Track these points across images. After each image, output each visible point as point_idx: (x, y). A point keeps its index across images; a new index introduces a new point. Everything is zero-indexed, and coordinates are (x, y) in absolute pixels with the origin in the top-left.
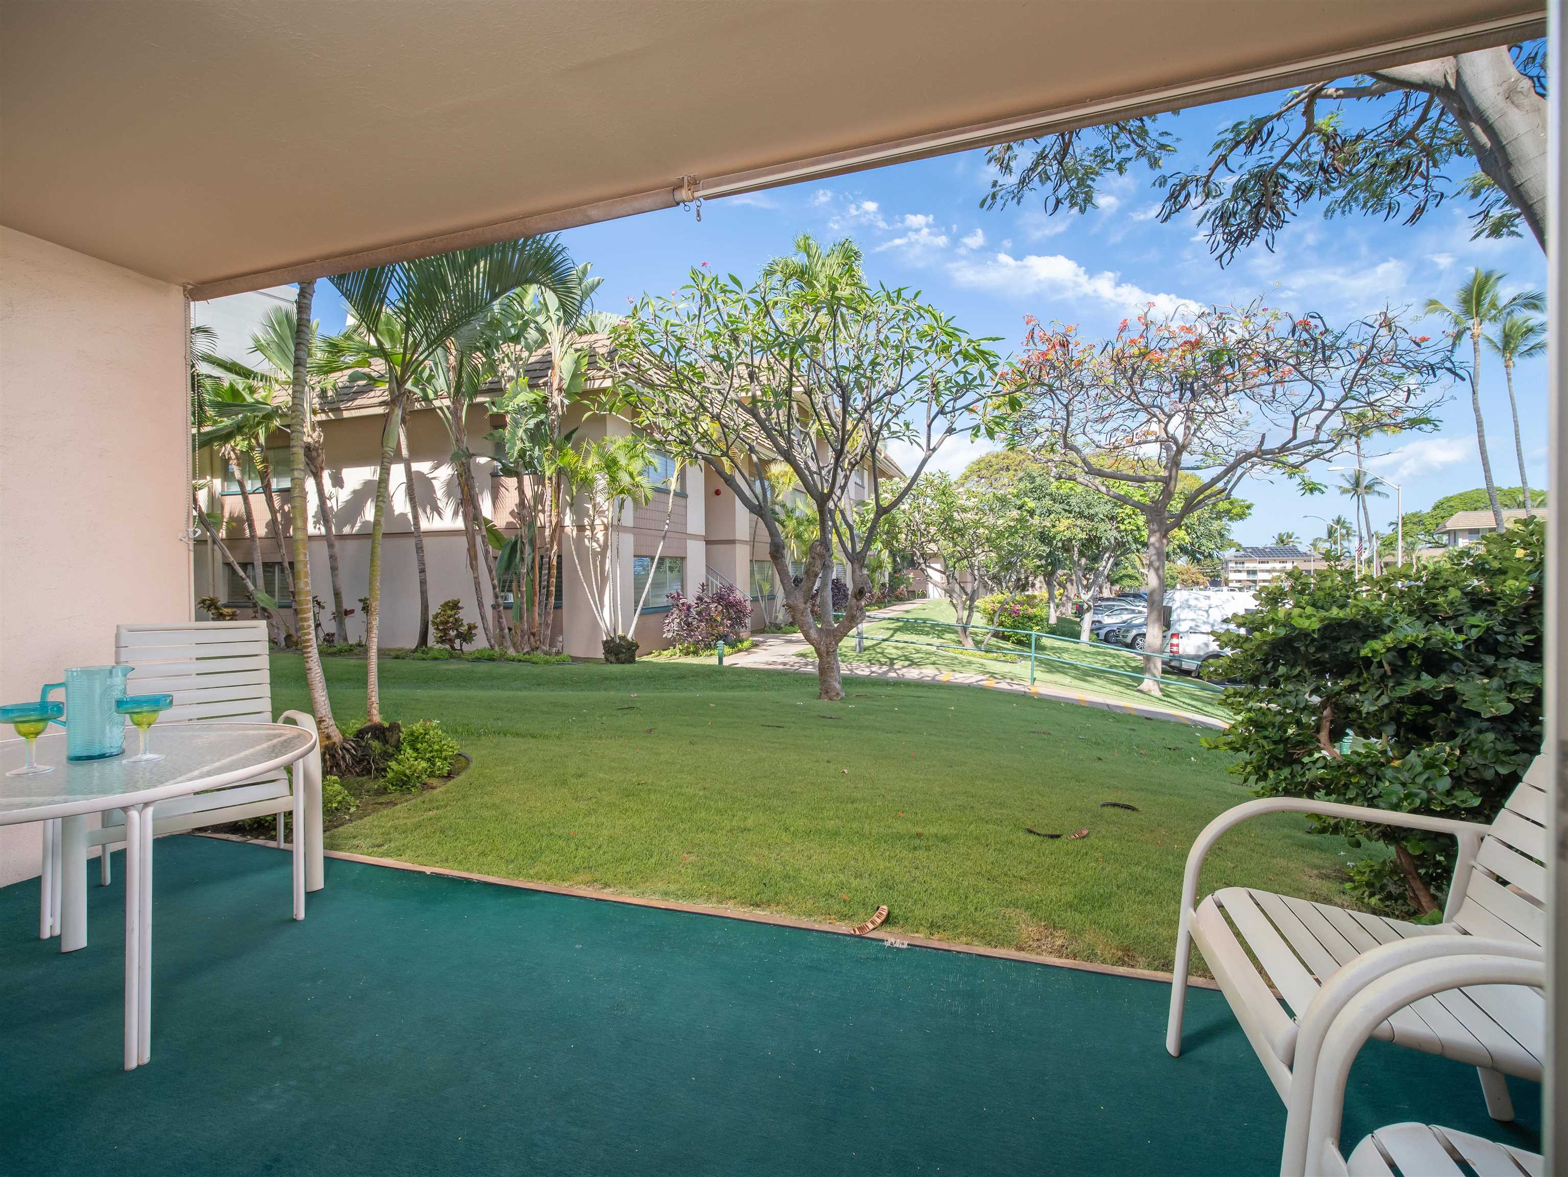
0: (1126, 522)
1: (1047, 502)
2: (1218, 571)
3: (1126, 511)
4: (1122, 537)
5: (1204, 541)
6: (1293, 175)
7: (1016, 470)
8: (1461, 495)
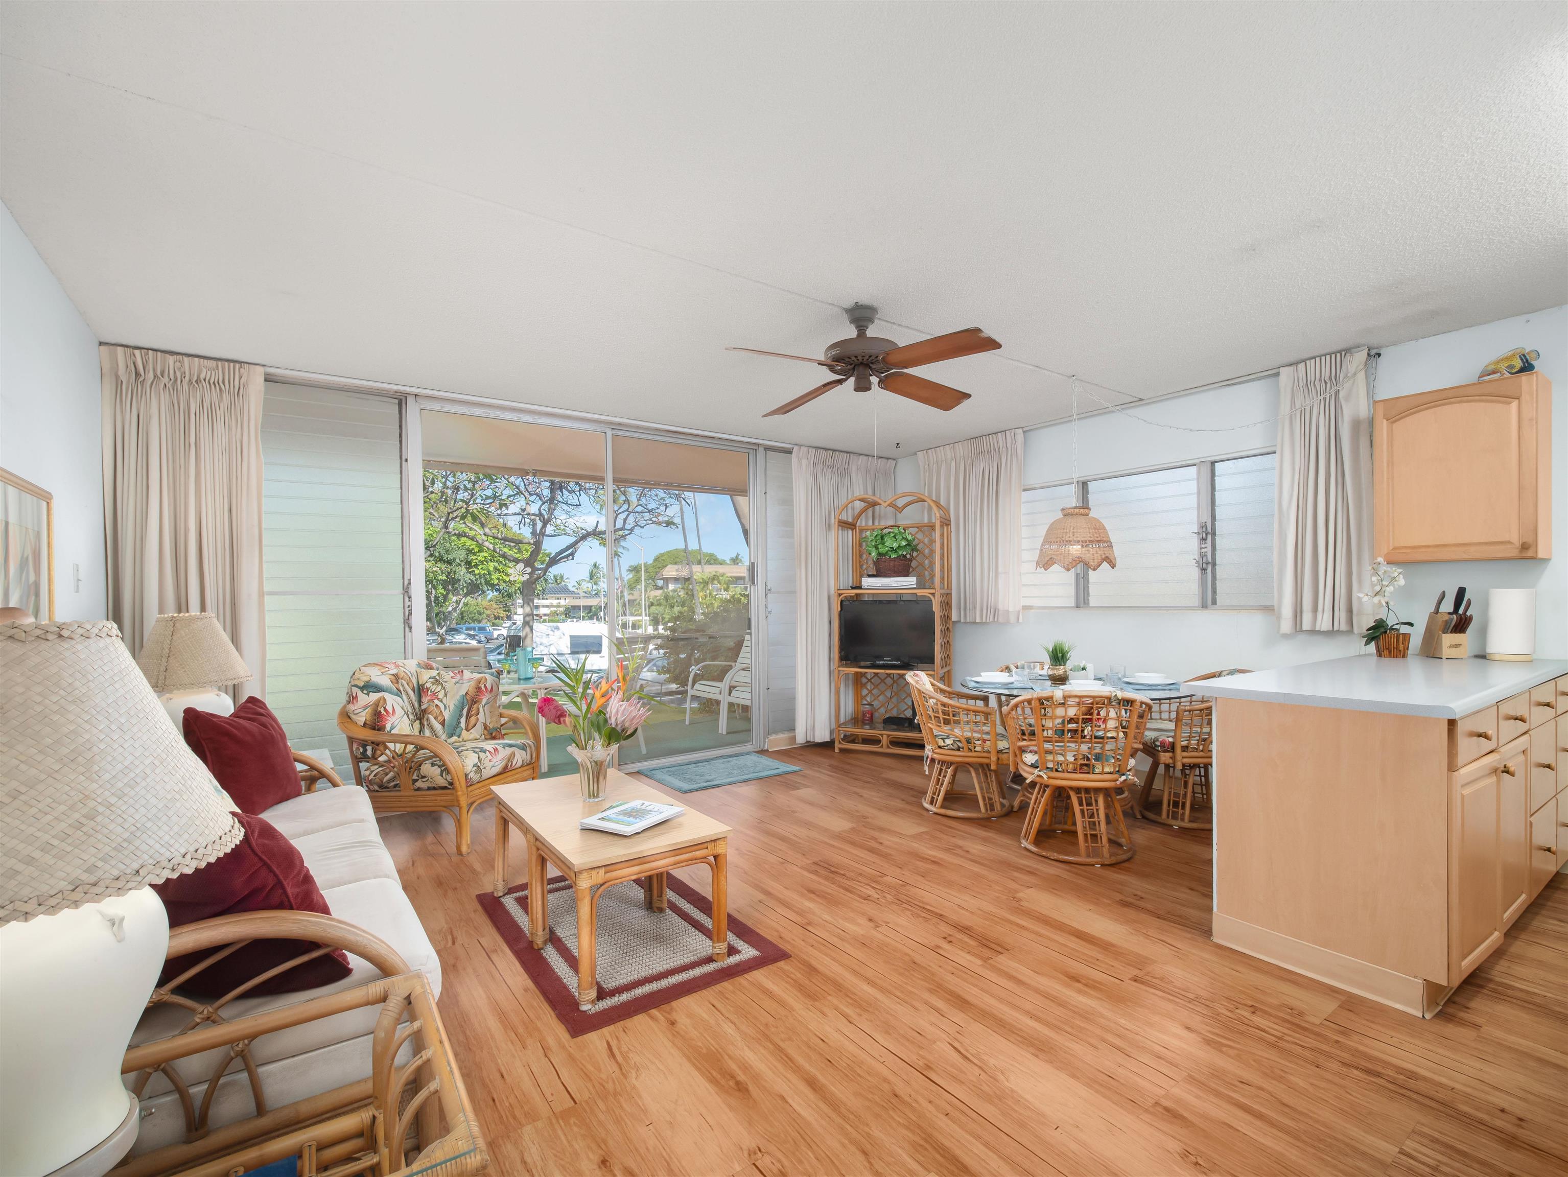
4: (477, 580)
8: (668, 552)
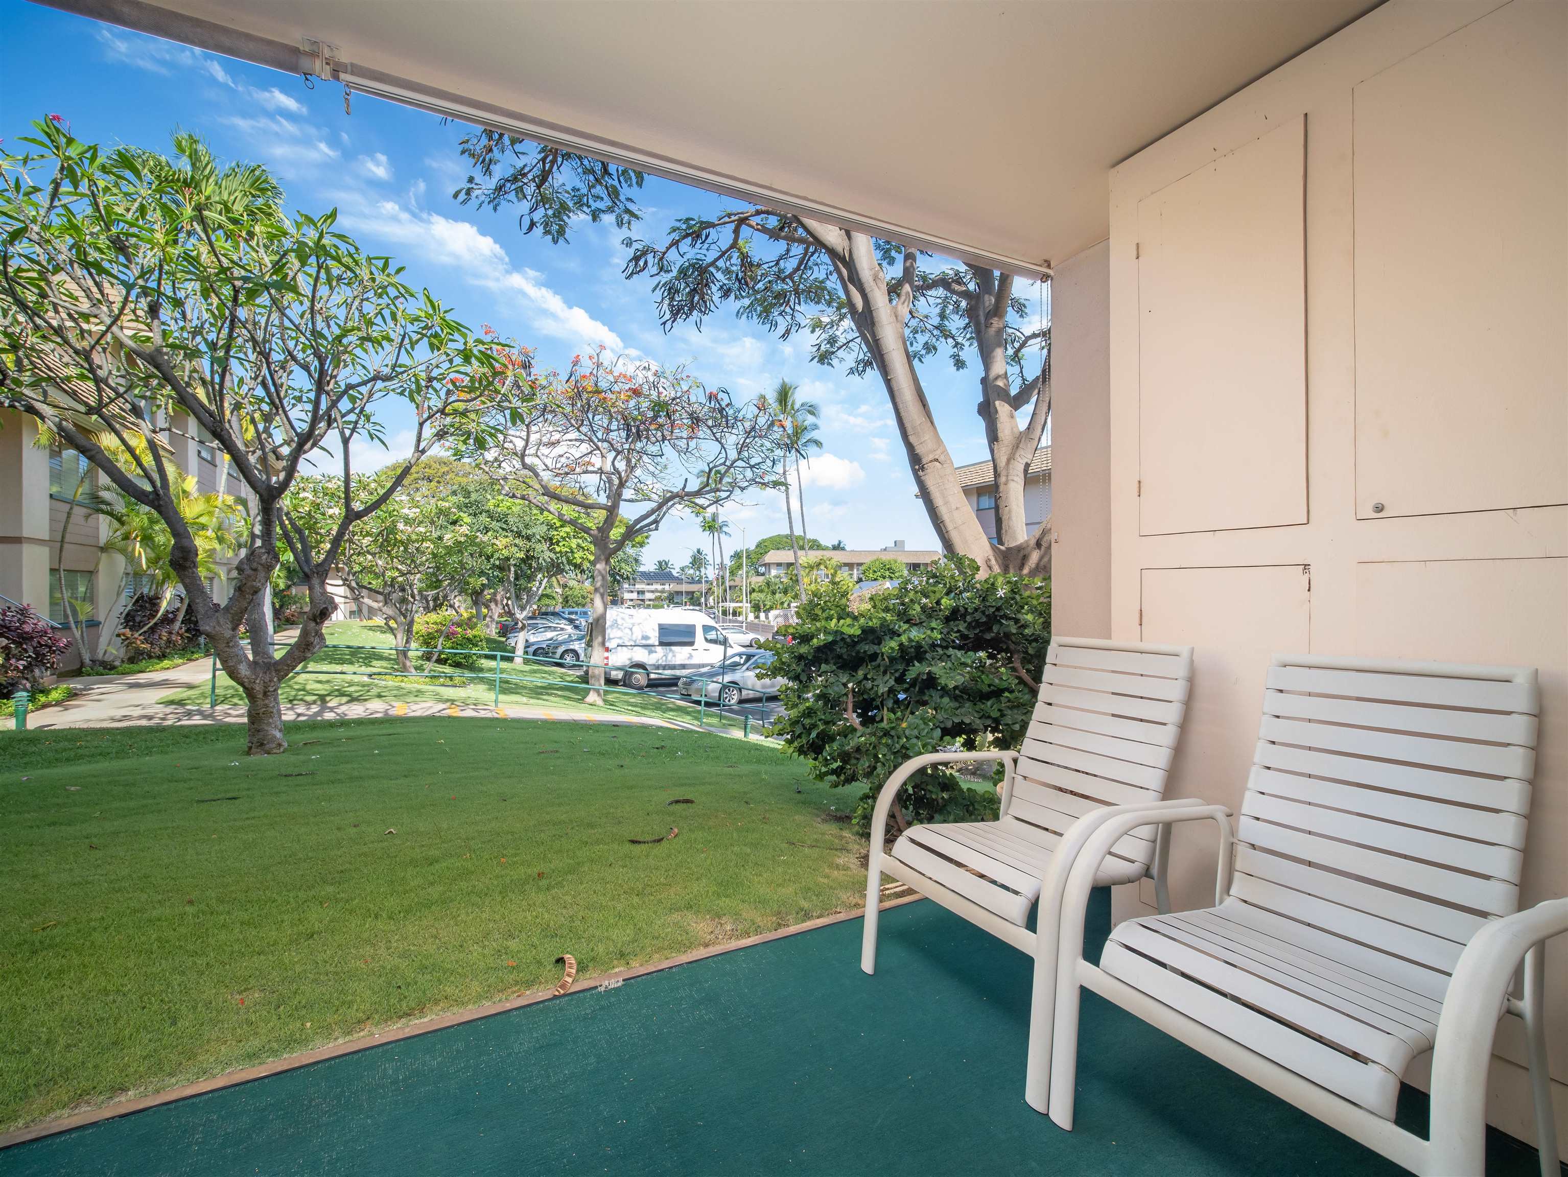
0: (561, 544)
1: (484, 518)
2: (616, 591)
3: (561, 534)
4: (557, 558)
5: (623, 565)
6: (719, 275)
7: (439, 482)
8: (774, 537)
